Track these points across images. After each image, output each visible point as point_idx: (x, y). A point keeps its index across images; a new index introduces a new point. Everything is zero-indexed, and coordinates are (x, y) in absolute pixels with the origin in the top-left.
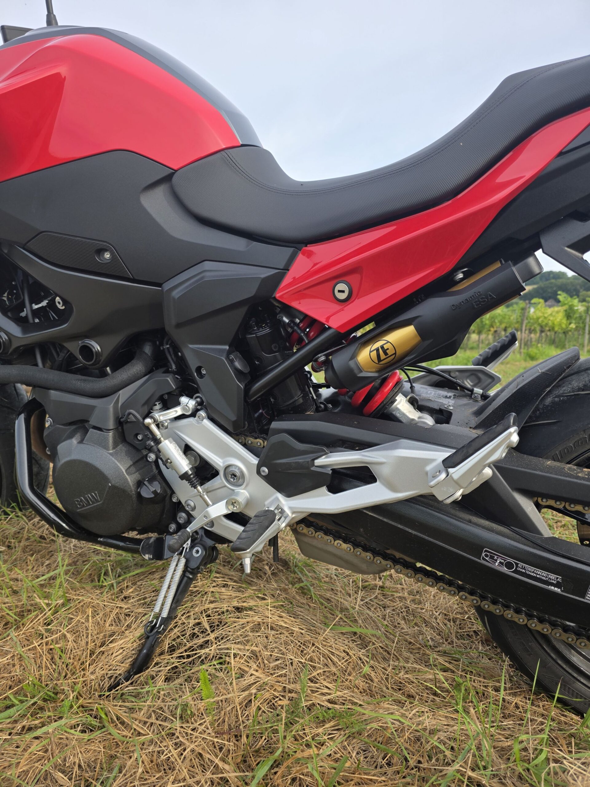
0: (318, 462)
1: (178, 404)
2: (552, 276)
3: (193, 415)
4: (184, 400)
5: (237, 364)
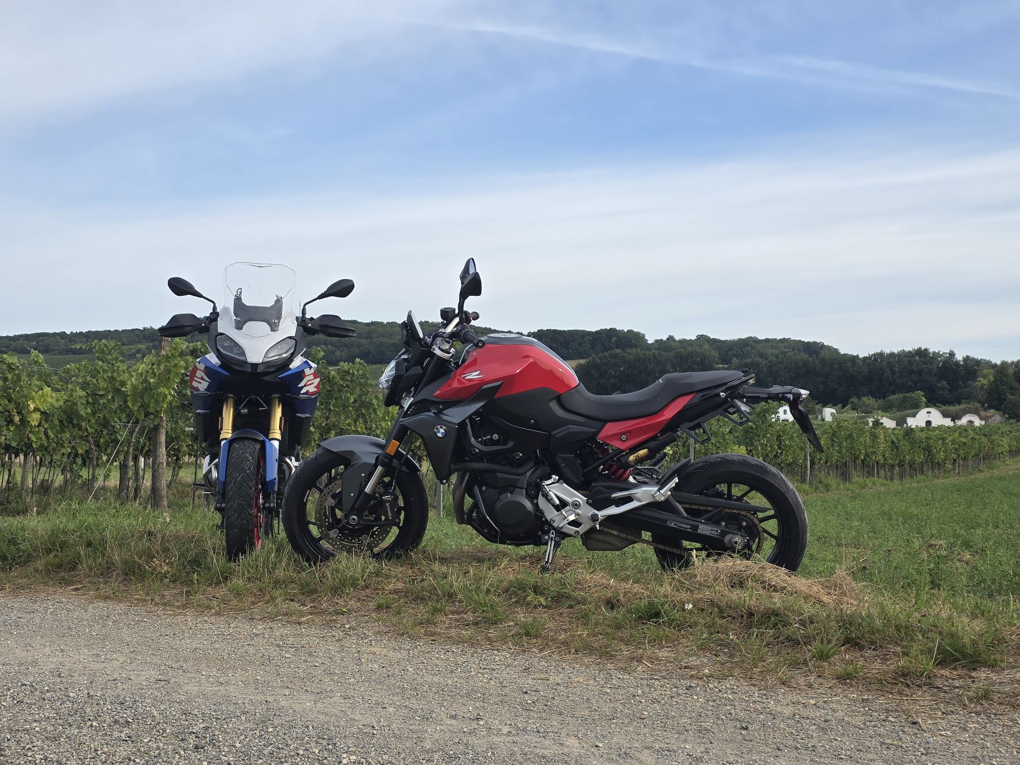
0: (613, 496)
1: (551, 478)
2: (614, 339)
3: (558, 482)
4: (554, 476)
5: (579, 462)
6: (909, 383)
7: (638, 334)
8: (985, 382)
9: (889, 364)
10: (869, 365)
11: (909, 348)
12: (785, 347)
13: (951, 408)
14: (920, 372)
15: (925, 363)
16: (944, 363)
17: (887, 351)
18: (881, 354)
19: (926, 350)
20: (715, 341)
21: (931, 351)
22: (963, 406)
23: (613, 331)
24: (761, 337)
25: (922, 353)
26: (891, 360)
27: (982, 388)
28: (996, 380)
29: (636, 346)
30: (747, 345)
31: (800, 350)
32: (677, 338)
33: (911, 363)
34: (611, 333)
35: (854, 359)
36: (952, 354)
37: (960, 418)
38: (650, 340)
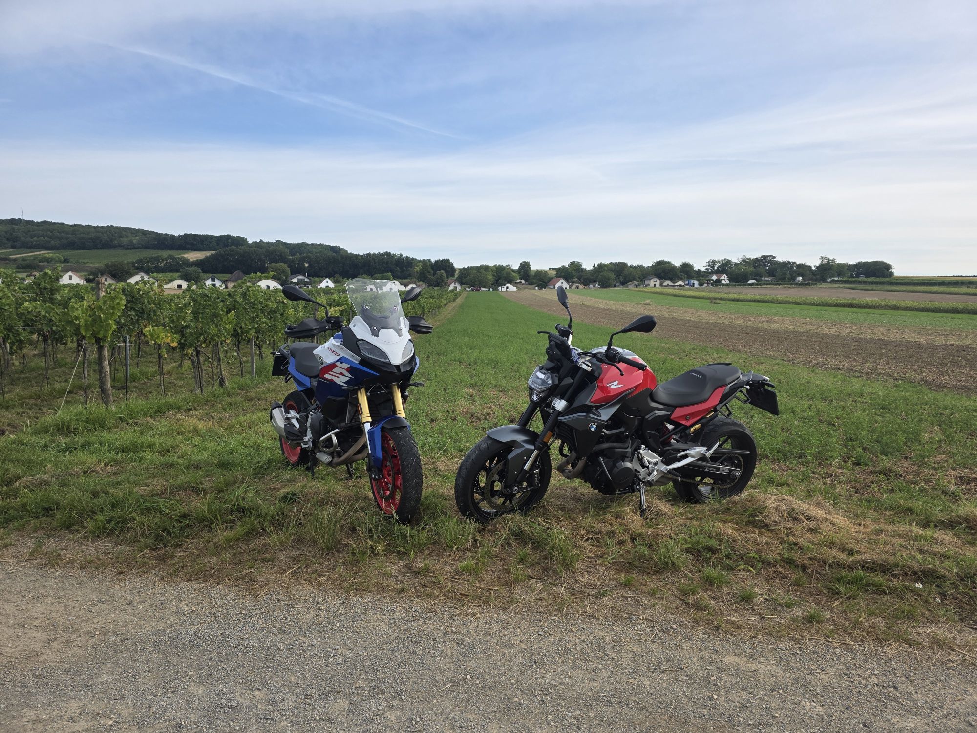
1: (642, 447)
2: (230, 240)
4: (644, 446)
6: (383, 268)
7: (243, 238)
8: (418, 269)
9: (373, 259)
10: (364, 259)
11: (382, 251)
12: (321, 248)
13: (405, 281)
14: (387, 263)
15: (389, 259)
16: (398, 259)
17: (372, 252)
18: (369, 254)
19: (390, 253)
20: (285, 244)
21: (392, 253)
22: (409, 280)
23: (228, 236)
24: (309, 243)
25: (388, 254)
26: (374, 257)
27: (417, 272)
28: (423, 268)
29: (242, 245)
30: (303, 247)
31: (328, 250)
32: (265, 241)
33: (383, 259)
34: (228, 237)
35: (357, 256)
36: (401, 255)
37: (408, 286)
38: (250, 242)
